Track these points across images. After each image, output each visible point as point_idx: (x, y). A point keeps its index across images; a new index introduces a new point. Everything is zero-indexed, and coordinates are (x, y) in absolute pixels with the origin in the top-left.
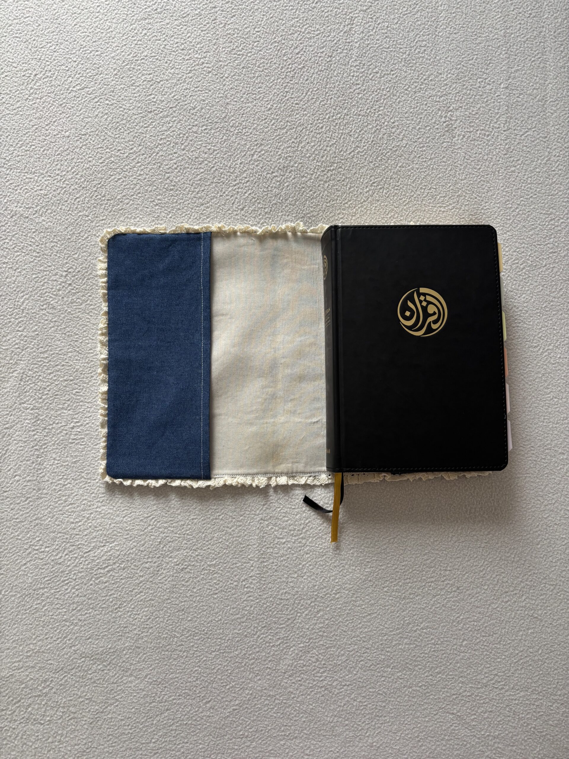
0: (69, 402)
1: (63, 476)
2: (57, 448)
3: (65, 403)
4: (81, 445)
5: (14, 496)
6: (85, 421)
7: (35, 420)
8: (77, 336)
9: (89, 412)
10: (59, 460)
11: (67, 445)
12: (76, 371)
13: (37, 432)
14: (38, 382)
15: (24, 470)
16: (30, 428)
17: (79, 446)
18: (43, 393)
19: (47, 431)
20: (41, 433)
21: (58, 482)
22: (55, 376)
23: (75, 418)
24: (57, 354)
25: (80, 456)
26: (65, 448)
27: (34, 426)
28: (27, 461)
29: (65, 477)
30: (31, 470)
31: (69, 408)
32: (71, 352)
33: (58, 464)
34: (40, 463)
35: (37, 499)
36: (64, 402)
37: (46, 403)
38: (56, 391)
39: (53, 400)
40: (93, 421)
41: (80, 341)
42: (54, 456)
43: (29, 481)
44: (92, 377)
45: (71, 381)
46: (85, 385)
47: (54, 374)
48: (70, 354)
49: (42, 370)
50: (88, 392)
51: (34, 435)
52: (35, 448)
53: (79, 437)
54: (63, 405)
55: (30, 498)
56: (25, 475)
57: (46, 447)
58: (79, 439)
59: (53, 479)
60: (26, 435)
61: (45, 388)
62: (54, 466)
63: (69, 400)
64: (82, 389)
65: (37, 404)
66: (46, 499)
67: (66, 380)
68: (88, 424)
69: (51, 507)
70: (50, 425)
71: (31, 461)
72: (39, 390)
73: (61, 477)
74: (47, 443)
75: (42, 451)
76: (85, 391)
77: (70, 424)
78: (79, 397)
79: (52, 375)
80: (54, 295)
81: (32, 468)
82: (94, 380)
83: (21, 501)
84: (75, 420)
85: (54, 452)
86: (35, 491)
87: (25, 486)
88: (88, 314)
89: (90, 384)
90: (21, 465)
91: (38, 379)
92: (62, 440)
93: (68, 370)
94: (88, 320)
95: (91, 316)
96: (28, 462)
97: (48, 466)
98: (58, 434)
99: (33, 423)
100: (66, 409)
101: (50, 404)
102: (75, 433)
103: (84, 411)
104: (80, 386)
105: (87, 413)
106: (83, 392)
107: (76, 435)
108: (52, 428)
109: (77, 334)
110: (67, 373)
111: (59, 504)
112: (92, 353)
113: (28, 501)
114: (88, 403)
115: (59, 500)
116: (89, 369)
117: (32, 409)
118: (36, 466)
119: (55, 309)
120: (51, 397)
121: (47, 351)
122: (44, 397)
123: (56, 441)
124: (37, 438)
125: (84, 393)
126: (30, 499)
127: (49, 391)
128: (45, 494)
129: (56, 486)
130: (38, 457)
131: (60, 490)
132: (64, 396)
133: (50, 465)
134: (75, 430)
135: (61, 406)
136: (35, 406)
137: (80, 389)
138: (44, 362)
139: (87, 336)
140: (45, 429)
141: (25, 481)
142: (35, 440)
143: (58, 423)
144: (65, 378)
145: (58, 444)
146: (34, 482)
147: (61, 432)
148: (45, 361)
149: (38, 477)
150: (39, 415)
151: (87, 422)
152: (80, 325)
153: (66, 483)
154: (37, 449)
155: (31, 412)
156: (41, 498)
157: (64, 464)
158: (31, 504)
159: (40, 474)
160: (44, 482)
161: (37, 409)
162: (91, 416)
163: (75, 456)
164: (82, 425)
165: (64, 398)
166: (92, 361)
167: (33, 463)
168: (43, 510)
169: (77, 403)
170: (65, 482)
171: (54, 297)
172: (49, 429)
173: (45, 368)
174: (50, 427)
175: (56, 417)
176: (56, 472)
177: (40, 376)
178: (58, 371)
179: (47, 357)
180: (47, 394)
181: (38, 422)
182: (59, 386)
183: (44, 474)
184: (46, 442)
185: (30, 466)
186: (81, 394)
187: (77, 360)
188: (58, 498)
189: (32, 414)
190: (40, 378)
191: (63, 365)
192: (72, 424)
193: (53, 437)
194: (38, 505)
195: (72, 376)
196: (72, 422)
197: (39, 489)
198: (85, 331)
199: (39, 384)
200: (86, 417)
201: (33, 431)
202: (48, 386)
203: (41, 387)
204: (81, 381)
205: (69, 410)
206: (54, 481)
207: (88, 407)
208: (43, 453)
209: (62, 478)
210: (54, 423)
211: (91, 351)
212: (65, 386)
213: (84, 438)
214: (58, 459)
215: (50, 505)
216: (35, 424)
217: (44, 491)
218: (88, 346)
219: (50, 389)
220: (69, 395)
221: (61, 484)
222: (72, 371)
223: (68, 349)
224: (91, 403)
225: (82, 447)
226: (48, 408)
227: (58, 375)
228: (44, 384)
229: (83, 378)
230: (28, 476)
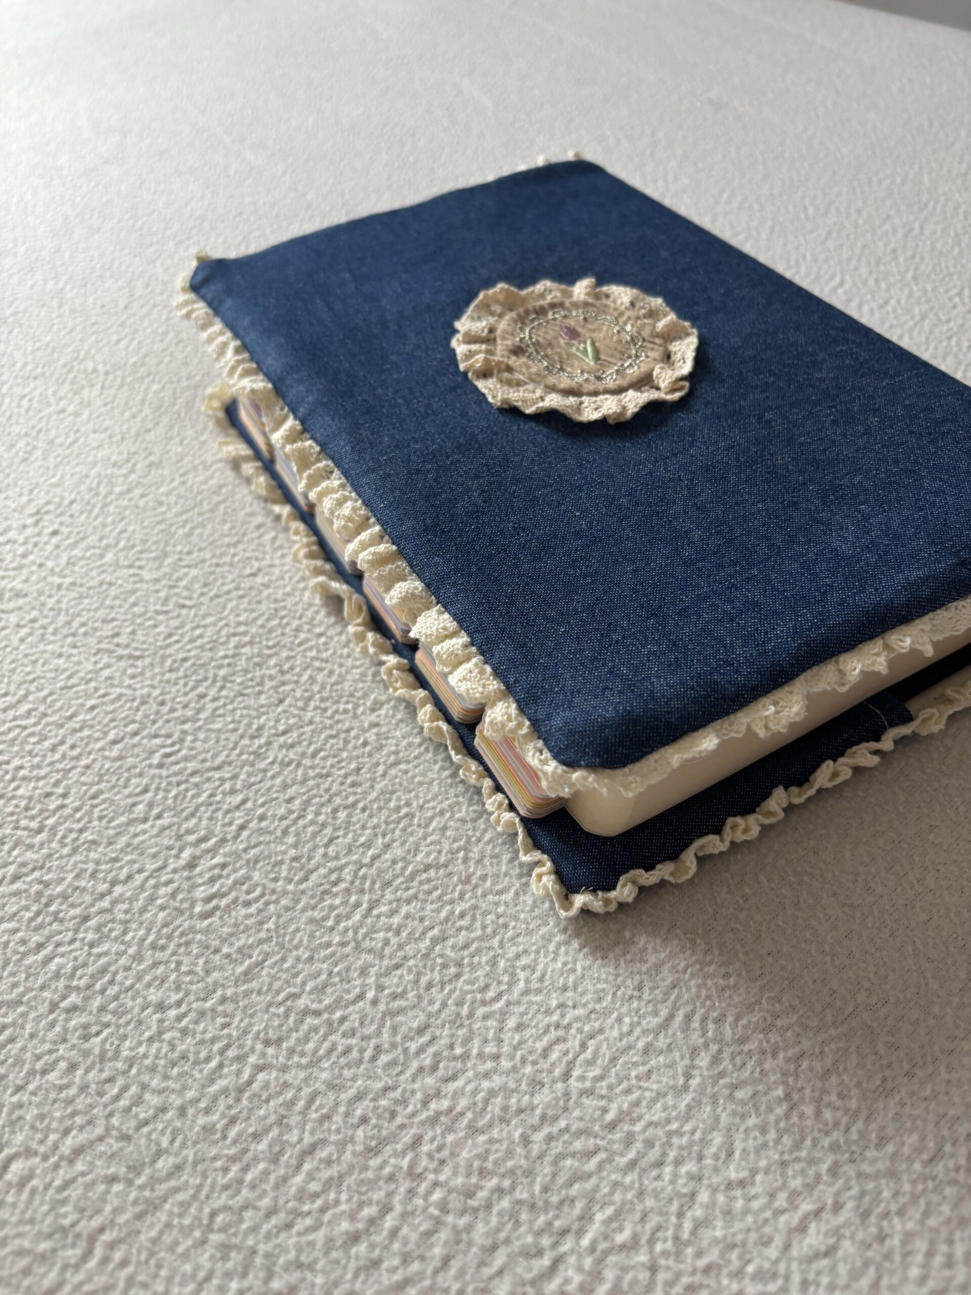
0: (149, 795)
1: (222, 1052)
2: (156, 964)
3: (134, 805)
4: (247, 904)
5: (23, 1262)
6: (230, 824)
7: (34, 908)
8: (115, 623)
9: (233, 792)
10: (179, 1004)
11: (192, 930)
12: (143, 703)
13: (58, 945)
14: (17, 788)
15: (42, 1117)
16: (23, 942)
17: (243, 912)
18: (41, 811)
19: (92, 923)
20: (73, 941)
21: (213, 1089)
22: (73, 747)
23: (189, 832)
24: (62, 689)
25: (261, 942)
26: (187, 944)
27: (40, 927)
28: (44, 1072)
29: (231, 1053)
30: (70, 1101)
31: (155, 811)
32: (108, 666)
33: (179, 1019)
34: (103, 1052)
35: (140, 1216)
36: (130, 801)
37: (64, 837)
38: (91, 785)
39: (90, 813)
40: (260, 811)
41: (129, 630)
42: (154, 996)
43: (78, 1151)
44: (202, 696)
45: (136, 734)
46: (187, 727)
47: (69, 742)
48: (106, 673)
49: (22, 750)
50: (205, 741)
51: (48, 960)
52: (64, 1004)
53: (230, 882)
54: (131, 812)
55: (102, 1230)
56: (53, 1137)
57: (112, 982)
58: (231, 889)
59: (184, 1088)
60: (13, 974)
61: (48, 795)
62: (167, 1036)
63: (146, 790)
64: (182, 740)
65: (30, 855)
66: (181, 1197)
67: (115, 742)
68: (242, 827)
69: (220, 1219)
70: (102, 896)
71: (63, 1065)
72: (27, 809)
73: (214, 1063)
74: (109, 964)
75: (96, 1003)
76: (194, 741)
77: (177, 857)
78: (177, 767)
79: (63, 748)
80: (15, 569)
81: (73, 1091)
82: (214, 700)
83: (65, 1267)
84: (192, 838)
85: (149, 985)
86: (117, 1188)
87: (66, 1185)
88: (130, 566)
89: (202, 716)
90: (20, 1106)
91: (13, 779)
92: (166, 925)
93: (114, 711)
94: (137, 579)
95: (140, 568)
96: (52, 1076)
97: (142, 1050)
98: (144, 910)
99: (32, 920)
100: (145, 820)
101: (81, 831)
102: (207, 876)
103: (212, 795)
104: (169, 736)
105: (228, 800)
106: (187, 743)
107: (212, 880)
108: (114, 903)
109: (113, 620)
110: (113, 720)
111: (253, 1187)
112: (177, 642)
113: (99, 1252)
114: (218, 768)
115: (246, 1169)
116: (182, 682)
117: (16, 878)
118: (91, 1075)
119: (26, 595)
120: (77, 810)
121: (26, 696)
122: (50, 822)
123: (144, 940)
124: (60, 967)
125: (192, 749)
126: (106, 1237)
127: (64, 796)
128: (170, 1176)
129: (207, 1111)
130: (86, 1038)
131: (233, 1121)
132: (125, 787)
133: (151, 1040)
134: (205, 864)
135: (123, 819)
136: (24, 864)
137: (172, 745)
138: (25, 728)
139: (145, 613)
140: (86, 918)
141: (56, 1167)
142: (57, 975)
143: (130, 877)
144: (111, 736)
145: (154, 947)
146: (102, 1148)
147: (152, 899)
148: (24, 723)
149: (111, 1115)
150: (47, 885)
151: (239, 822)
152: (116, 598)
153: (246, 1076)
154: (74, 1008)
155: (15, 887)
156: (154, 1206)
157: (208, 1005)
158: (118, 1255)
159: (117, 1098)
160: (146, 1123)
161: (33, 870)
162: (244, 802)
163: (240, 951)
164: (223, 841)
165: (126, 792)
166: (185, 660)
167: (73, 1067)
168: (185, 1256)
169: (179, 784)
170: (239, 1073)
171: (12, 573)
172: (103, 911)
173: (33, 740)
174: (105, 903)
175: (116, 860)
176: (184, 1057)
177: (21, 767)
178: (81, 729)
179: (29, 712)
180: (62, 806)
181: (52, 908)
182: (97, 765)
183: (134, 1089)
184: (103, 960)
185: (61, 1088)
186: (184, 752)
187: (133, 677)
188: (233, 1159)
189: (16, 894)
190: (22, 773)
191: (93, 708)
192: (186, 854)
193: (125, 932)
194: (155, 1241)
195: (133, 722)
196: (181, 850)
197: (136, 1169)
198: (134, 605)
199: (20, 792)
200: (228, 812)
201: (40, 946)
202: (57, 784)
203: (31, 798)
204: (168, 721)
205: (159, 816)
206: (190, 1095)
207: (223, 780)
208: (102, 1009)
209: (221, 1066)
210: (114, 883)
211: (176, 638)
212: (120, 758)
213: (248, 878)
214: (174, 997)
215: (213, 1215)
216: (40, 920)
217: (160, 1164)
218: (158, 630)
219: (68, 788)
220: (141, 775)
221: (225, 1091)
222: (130, 709)
223: (96, 663)
224: (230, 764)
225: (252, 910)
226: (75, 851)
227: (82, 739)
228: (41, 783)
229: (173, 710)
230: (66, 1132)
